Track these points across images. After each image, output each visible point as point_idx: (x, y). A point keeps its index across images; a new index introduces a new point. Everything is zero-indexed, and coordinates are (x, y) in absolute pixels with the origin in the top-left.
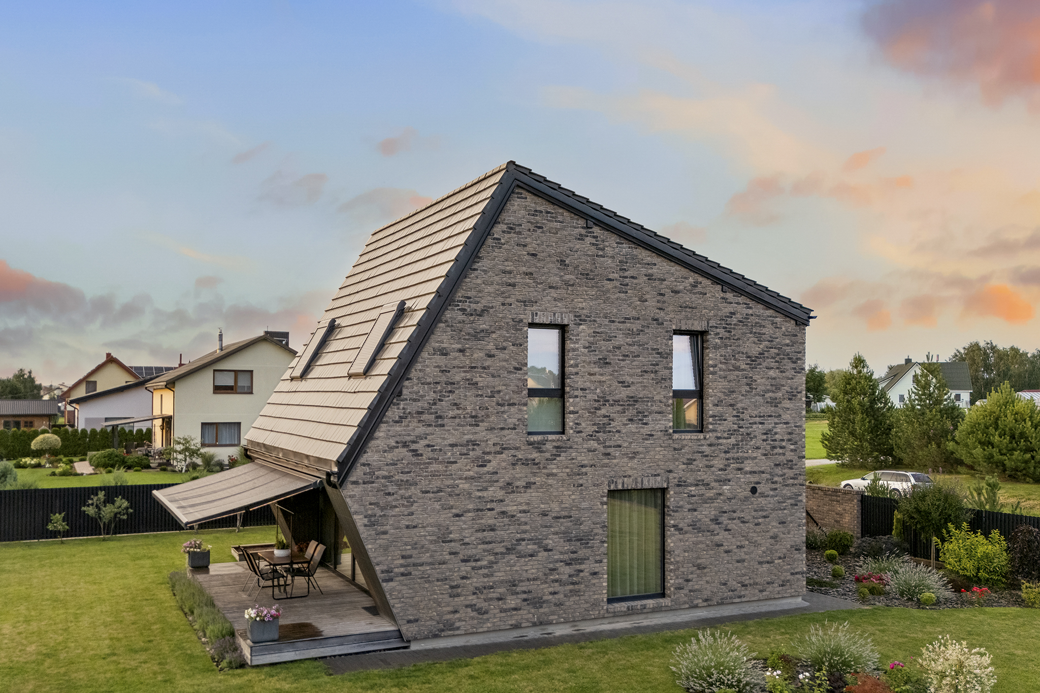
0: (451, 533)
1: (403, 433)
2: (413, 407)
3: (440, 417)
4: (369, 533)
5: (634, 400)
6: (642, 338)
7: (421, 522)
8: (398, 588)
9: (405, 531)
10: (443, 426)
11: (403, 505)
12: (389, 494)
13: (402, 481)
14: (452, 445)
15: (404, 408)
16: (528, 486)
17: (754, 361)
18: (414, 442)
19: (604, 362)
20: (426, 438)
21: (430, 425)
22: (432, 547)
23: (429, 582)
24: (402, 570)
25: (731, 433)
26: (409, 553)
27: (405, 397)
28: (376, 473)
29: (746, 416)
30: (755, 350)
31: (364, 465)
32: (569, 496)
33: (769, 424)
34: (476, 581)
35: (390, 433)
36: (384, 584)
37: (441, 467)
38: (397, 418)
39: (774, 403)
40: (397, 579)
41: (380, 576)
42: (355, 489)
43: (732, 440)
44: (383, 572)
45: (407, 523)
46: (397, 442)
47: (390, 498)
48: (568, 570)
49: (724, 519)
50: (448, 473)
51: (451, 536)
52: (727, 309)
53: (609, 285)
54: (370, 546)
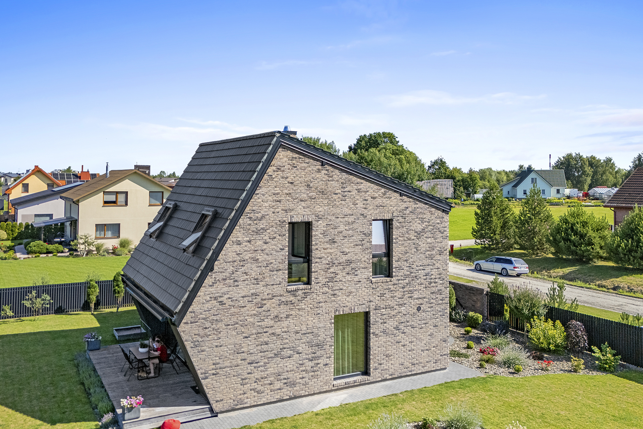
0: (242, 348)
1: (214, 292)
2: (220, 276)
3: (236, 281)
4: (194, 352)
5: (349, 262)
6: (355, 226)
7: (224, 343)
8: (211, 382)
9: (215, 348)
10: (238, 286)
11: (214, 333)
12: (206, 328)
13: (213, 320)
14: (243, 297)
15: (215, 278)
16: (288, 316)
17: (419, 235)
18: (221, 297)
19: (333, 241)
20: (228, 294)
21: (230, 286)
22: (231, 357)
23: (229, 377)
24: (214, 371)
25: (406, 276)
26: (217, 361)
27: (216, 271)
28: (198, 316)
29: (414, 266)
30: (419, 228)
31: (191, 312)
32: (312, 321)
33: (428, 269)
34: (257, 375)
35: (207, 293)
36: (202, 381)
37: (236, 310)
38: (211, 284)
39: (431, 257)
40: (210, 377)
41: (200, 376)
42: (186, 327)
43: (407, 281)
44: (202, 374)
45: (216, 344)
46: (211, 298)
47: (207, 330)
48: (311, 364)
49: (401, 327)
50: (241, 313)
51: (242, 349)
52: (405, 205)
53: (335, 197)
54: (194, 359)
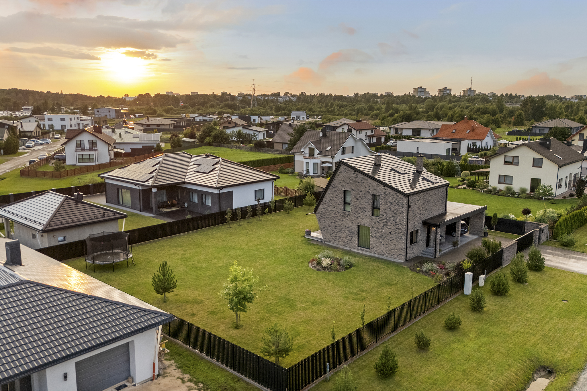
2: (325, 203)
5: (363, 208)
6: (365, 195)
13: (323, 215)
14: (331, 210)
15: (323, 203)
16: (343, 220)
17: (391, 203)
18: (325, 209)
19: (357, 199)
20: (327, 208)
21: (328, 206)
22: (328, 227)
25: (385, 219)
27: (323, 201)
29: (389, 216)
30: (392, 201)
32: (350, 224)
33: (395, 218)
34: (334, 235)
39: (396, 214)
43: (385, 220)
46: (322, 208)
49: (383, 237)
50: (330, 215)
52: (385, 191)
53: (358, 184)
